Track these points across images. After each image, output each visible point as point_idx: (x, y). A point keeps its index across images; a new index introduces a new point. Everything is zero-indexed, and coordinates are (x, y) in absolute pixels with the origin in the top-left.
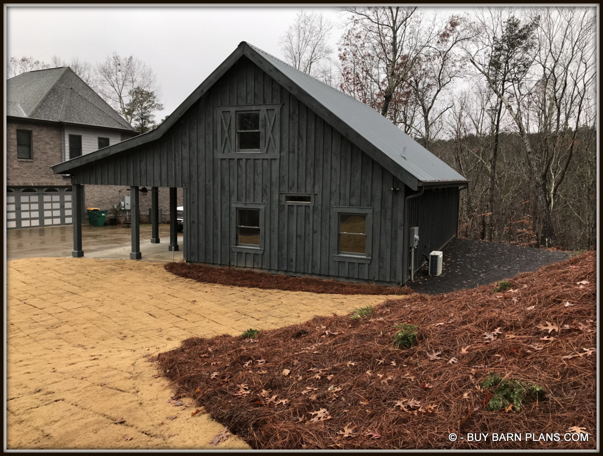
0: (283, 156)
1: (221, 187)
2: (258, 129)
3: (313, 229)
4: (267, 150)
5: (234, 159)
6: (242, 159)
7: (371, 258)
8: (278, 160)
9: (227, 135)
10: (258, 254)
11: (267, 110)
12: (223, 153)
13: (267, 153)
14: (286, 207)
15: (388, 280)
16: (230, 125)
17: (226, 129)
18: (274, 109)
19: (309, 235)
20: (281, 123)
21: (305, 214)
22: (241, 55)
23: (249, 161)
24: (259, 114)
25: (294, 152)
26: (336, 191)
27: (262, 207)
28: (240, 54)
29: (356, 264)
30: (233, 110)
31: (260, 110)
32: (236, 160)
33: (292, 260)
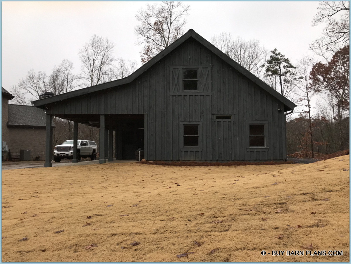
0: (214, 94)
1: (173, 113)
2: (197, 79)
3: (234, 135)
4: (203, 90)
5: (181, 96)
6: (187, 96)
7: (268, 148)
8: (211, 96)
9: (176, 82)
10: (199, 152)
11: (203, 68)
12: (174, 92)
13: (203, 92)
14: (216, 123)
15: (278, 159)
16: (178, 76)
17: (176, 79)
18: (207, 68)
19: (231, 137)
20: (212, 75)
21: (229, 126)
22: (190, 36)
23: (191, 97)
24: (197, 70)
25: (220, 91)
26: (247, 112)
27: (200, 123)
28: (188, 36)
29: (260, 152)
30: (180, 68)
31: (198, 68)
32: (183, 96)
33: (221, 154)
